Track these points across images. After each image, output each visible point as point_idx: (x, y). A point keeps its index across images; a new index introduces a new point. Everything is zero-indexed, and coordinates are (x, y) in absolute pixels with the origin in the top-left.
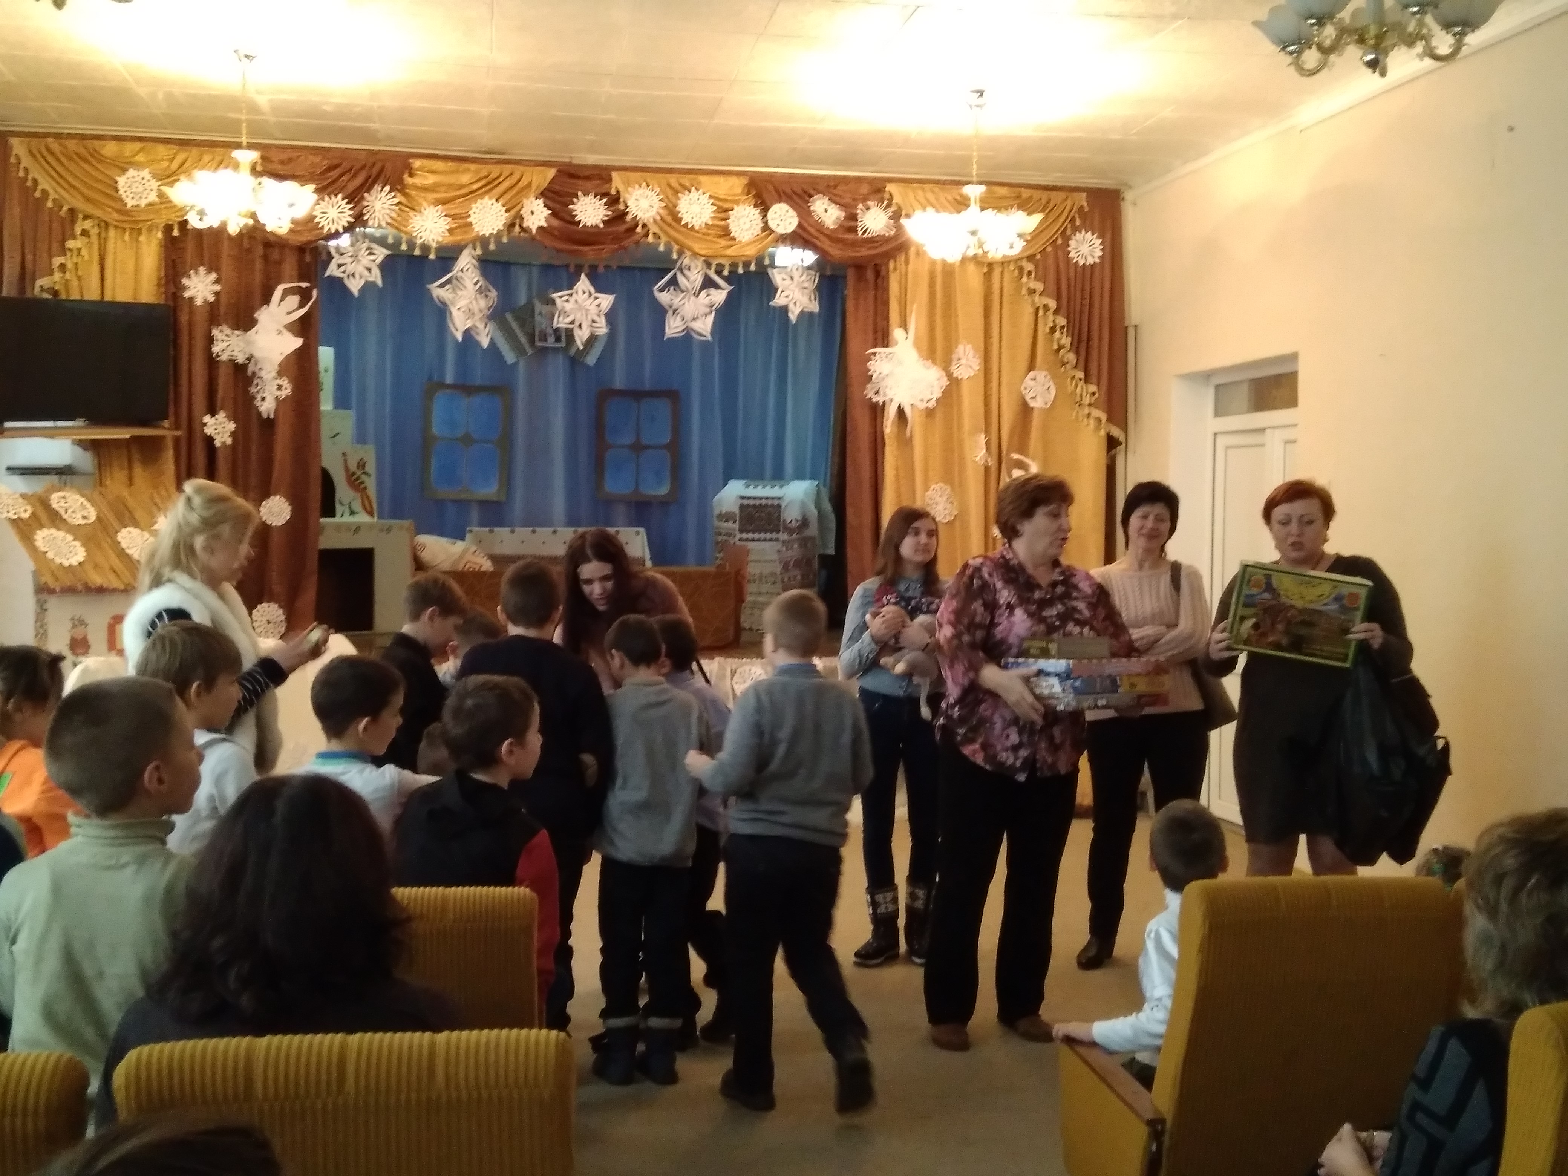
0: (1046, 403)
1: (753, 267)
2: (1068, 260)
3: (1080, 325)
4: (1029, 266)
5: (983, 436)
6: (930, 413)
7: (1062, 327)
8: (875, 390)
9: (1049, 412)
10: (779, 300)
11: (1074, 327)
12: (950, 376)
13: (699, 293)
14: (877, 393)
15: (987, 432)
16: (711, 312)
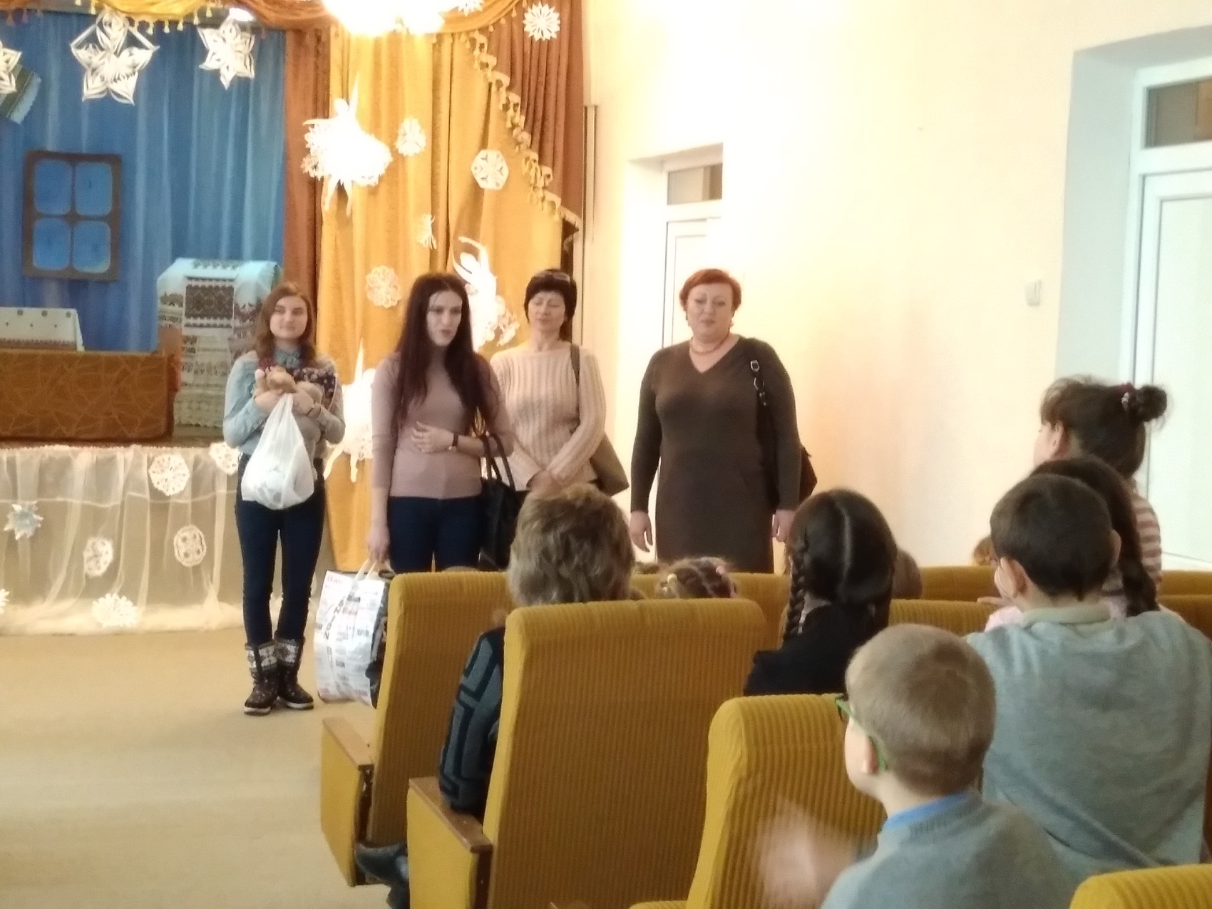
0: (498, 184)
1: (180, 27)
2: (524, 33)
3: (535, 103)
4: (482, 39)
5: (429, 217)
6: (373, 191)
7: (516, 105)
8: (313, 164)
9: (501, 194)
10: (209, 64)
11: (528, 105)
12: (394, 152)
13: (121, 52)
14: (315, 167)
15: (434, 212)
16: (134, 73)
